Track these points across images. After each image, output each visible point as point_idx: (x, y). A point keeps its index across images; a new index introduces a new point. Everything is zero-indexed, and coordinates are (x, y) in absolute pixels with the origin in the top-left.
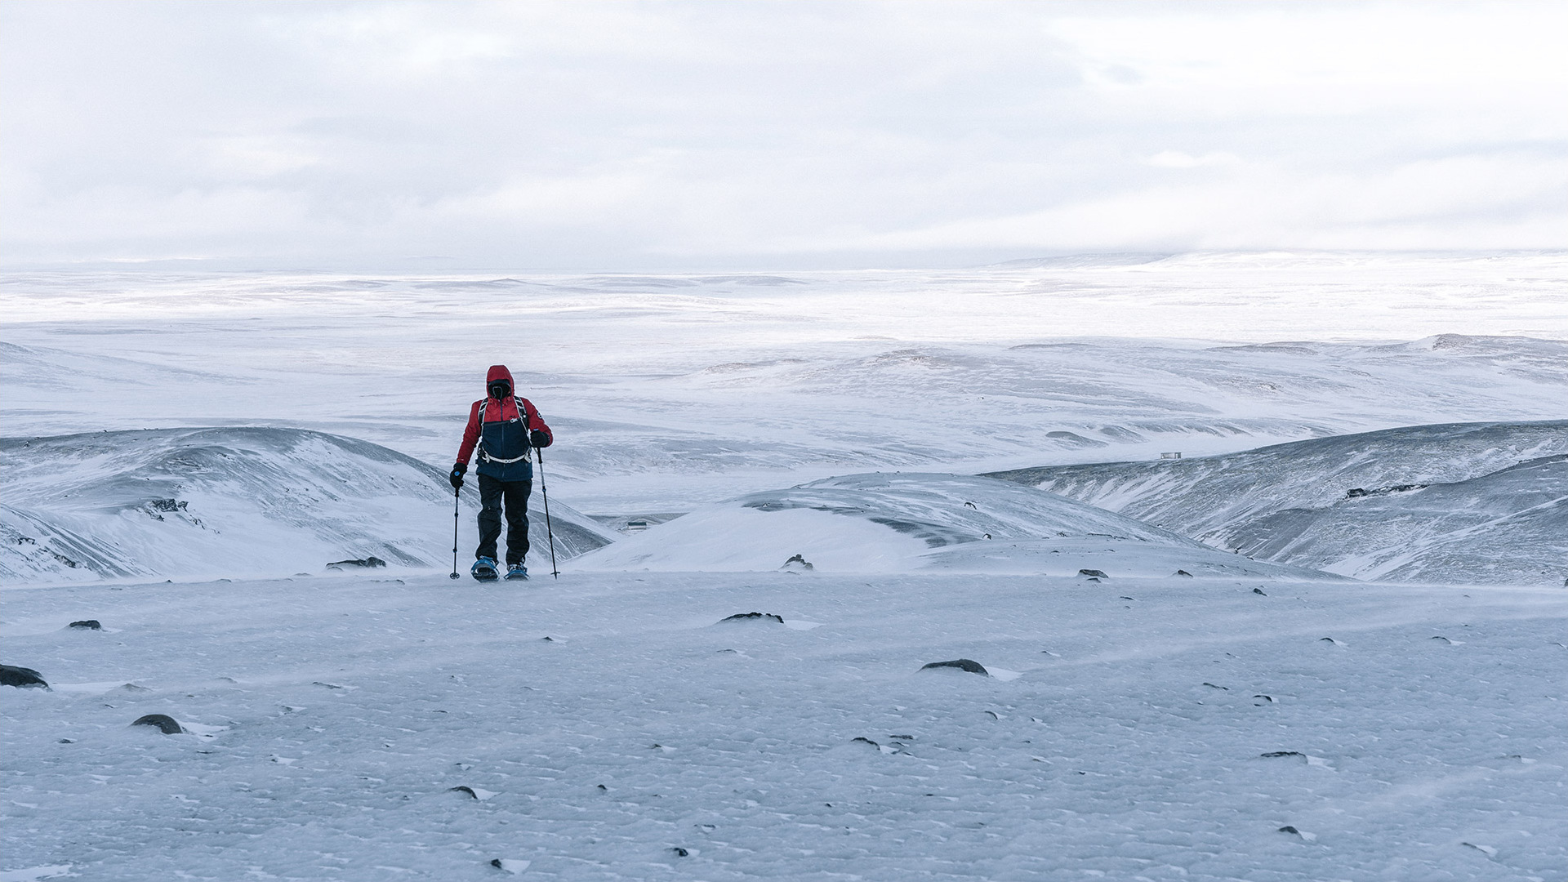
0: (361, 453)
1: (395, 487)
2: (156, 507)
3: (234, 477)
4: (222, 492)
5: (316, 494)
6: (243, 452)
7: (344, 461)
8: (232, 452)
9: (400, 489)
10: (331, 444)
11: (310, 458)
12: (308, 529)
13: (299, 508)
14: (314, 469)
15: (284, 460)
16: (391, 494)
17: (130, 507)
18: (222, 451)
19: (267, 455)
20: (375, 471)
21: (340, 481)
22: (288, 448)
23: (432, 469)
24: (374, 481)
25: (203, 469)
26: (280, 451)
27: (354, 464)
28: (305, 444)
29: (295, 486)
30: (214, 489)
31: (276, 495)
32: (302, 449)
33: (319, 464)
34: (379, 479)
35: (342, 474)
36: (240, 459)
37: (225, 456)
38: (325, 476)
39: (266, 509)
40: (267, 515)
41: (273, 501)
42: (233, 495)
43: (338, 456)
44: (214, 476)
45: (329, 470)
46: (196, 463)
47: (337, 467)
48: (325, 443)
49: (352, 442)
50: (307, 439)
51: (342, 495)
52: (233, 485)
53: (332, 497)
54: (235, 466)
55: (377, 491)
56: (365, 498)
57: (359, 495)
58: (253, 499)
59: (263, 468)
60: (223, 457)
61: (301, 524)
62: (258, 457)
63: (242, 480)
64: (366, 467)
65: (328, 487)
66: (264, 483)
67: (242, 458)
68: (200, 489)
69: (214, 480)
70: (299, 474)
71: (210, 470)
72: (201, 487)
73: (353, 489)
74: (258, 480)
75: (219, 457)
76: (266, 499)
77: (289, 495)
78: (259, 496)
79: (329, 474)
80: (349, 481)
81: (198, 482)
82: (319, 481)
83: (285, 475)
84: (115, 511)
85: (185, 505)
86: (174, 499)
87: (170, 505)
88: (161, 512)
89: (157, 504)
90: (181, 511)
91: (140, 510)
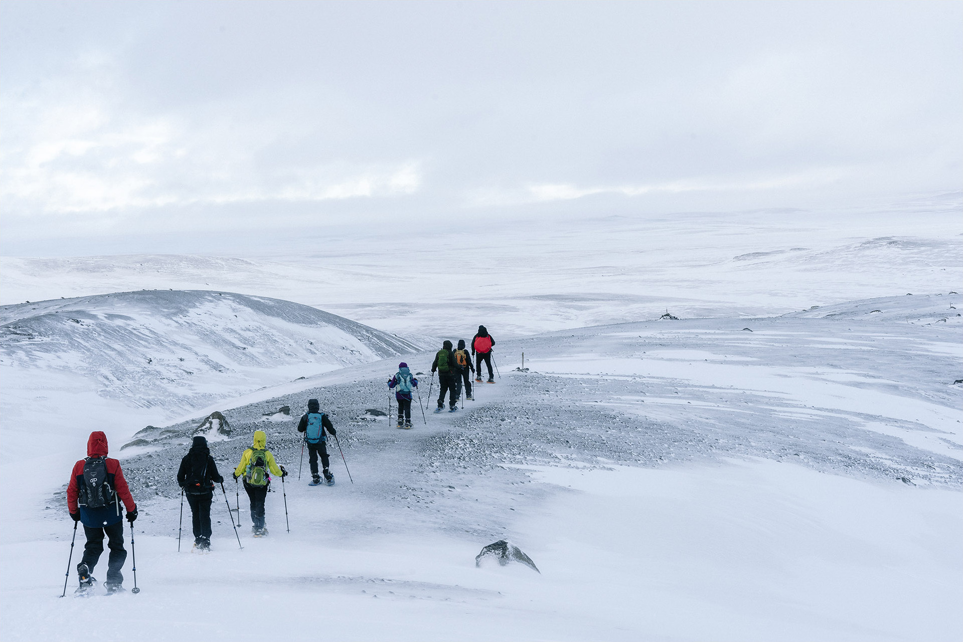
0: (278, 315)
1: (313, 353)
3: (78, 347)
4: (49, 367)
5: (192, 363)
6: (111, 317)
7: (253, 324)
8: (93, 317)
9: (319, 354)
10: (242, 307)
11: (207, 322)
12: (158, 409)
13: (158, 383)
14: (207, 336)
15: (168, 325)
16: (305, 361)
21: (238, 348)
22: (182, 312)
23: (367, 331)
24: (287, 347)
25: (37, 339)
26: (168, 316)
27: (265, 328)
28: (207, 306)
29: (166, 356)
30: (39, 363)
31: (130, 368)
32: (198, 314)
33: (218, 330)
34: (294, 345)
35: (245, 340)
36: (100, 325)
37: (78, 322)
38: (218, 342)
39: (107, 386)
40: (105, 394)
41: (120, 374)
42: (65, 369)
43: (248, 317)
44: (46, 348)
45: (227, 336)
46: (30, 331)
47: (242, 333)
48: (235, 305)
49: (271, 303)
50: (211, 301)
51: (234, 365)
52: (72, 358)
53: (217, 367)
54: (86, 335)
55: (287, 359)
56: (267, 367)
57: (259, 364)
59: (127, 336)
60: (75, 324)
62: (128, 322)
63: (88, 350)
64: (280, 330)
65: (217, 356)
66: (120, 353)
67: (104, 325)
68: (16, 363)
69: (47, 351)
70: (180, 340)
71: (46, 339)
72: (20, 360)
73: (252, 357)
74: (114, 350)
75: (69, 325)
76: (113, 374)
77: (151, 367)
78: (105, 371)
79: (225, 341)
80: (250, 349)
81: (21, 354)
82: (206, 350)
83: (159, 342)
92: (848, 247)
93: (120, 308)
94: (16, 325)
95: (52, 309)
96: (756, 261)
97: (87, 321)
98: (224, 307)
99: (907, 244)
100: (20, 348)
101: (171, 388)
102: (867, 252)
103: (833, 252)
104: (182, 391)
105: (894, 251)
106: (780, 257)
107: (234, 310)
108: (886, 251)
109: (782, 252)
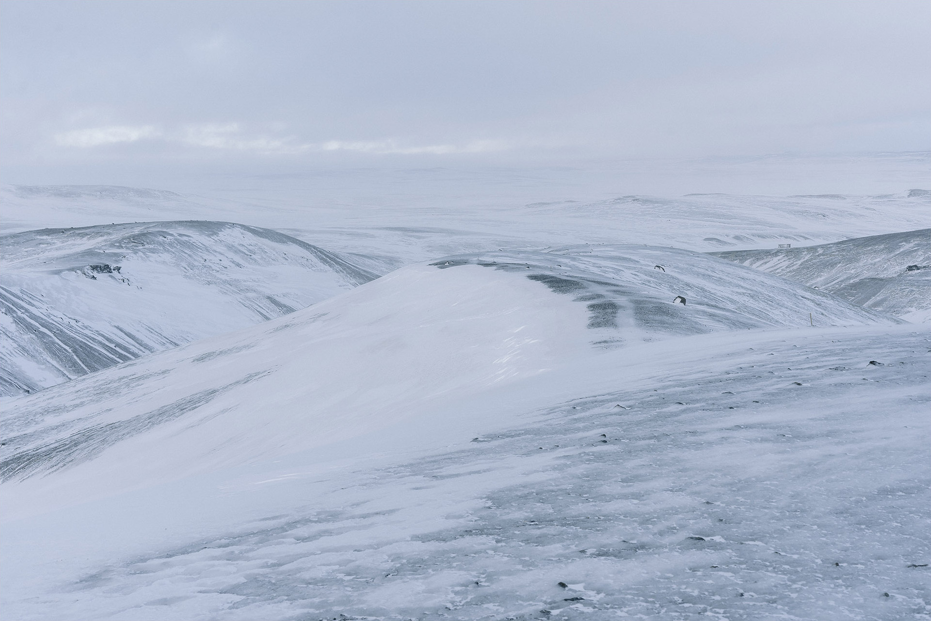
0: (266, 237)
1: (286, 260)
2: (92, 270)
3: (168, 251)
4: (156, 261)
5: (226, 262)
6: (180, 235)
7: (253, 242)
8: (172, 235)
9: (289, 260)
10: (245, 231)
11: (229, 240)
12: (214, 285)
13: (211, 272)
14: (230, 247)
15: (209, 240)
16: (283, 264)
18: (164, 234)
19: (196, 237)
20: (274, 249)
21: (247, 255)
22: (215, 234)
24: (272, 256)
25: (147, 246)
26: (208, 235)
27: (260, 244)
28: (228, 231)
29: (212, 258)
30: (150, 259)
31: (196, 263)
32: (225, 235)
33: (236, 244)
34: (276, 255)
35: (250, 251)
36: (176, 239)
37: (166, 238)
38: (237, 251)
39: (186, 273)
40: (186, 277)
41: (192, 267)
42: (164, 262)
43: (251, 239)
44: (153, 251)
45: (241, 249)
46: (142, 242)
47: (248, 247)
48: (242, 231)
50: (230, 229)
51: (246, 264)
52: (166, 257)
53: (238, 265)
54: (170, 244)
55: (273, 262)
56: (264, 266)
57: (259, 264)
58: (177, 264)
59: (191, 246)
60: (164, 239)
61: (209, 283)
62: (190, 238)
63: (173, 253)
64: (268, 246)
65: (237, 259)
66: (189, 255)
67: (179, 239)
68: (140, 258)
69: (153, 253)
70: (218, 250)
71: (151, 246)
72: (141, 257)
73: (255, 260)
74: (186, 253)
75: (161, 238)
76: (188, 266)
77: (206, 264)
78: (184, 264)
79: (240, 251)
80: (254, 256)
81: (140, 254)
82: (231, 255)
83: (207, 250)
84: (58, 272)
85: (119, 269)
86: (113, 266)
87: (106, 269)
88: (95, 274)
89: (94, 268)
90: (115, 273)
91: (78, 271)
92: (605, 202)
93: (182, 230)
94: (131, 236)
97: (169, 237)
98: (236, 230)
99: (646, 201)
100: (139, 250)
101: (218, 275)
102: (618, 206)
103: (594, 204)
104: (223, 277)
107: (242, 233)
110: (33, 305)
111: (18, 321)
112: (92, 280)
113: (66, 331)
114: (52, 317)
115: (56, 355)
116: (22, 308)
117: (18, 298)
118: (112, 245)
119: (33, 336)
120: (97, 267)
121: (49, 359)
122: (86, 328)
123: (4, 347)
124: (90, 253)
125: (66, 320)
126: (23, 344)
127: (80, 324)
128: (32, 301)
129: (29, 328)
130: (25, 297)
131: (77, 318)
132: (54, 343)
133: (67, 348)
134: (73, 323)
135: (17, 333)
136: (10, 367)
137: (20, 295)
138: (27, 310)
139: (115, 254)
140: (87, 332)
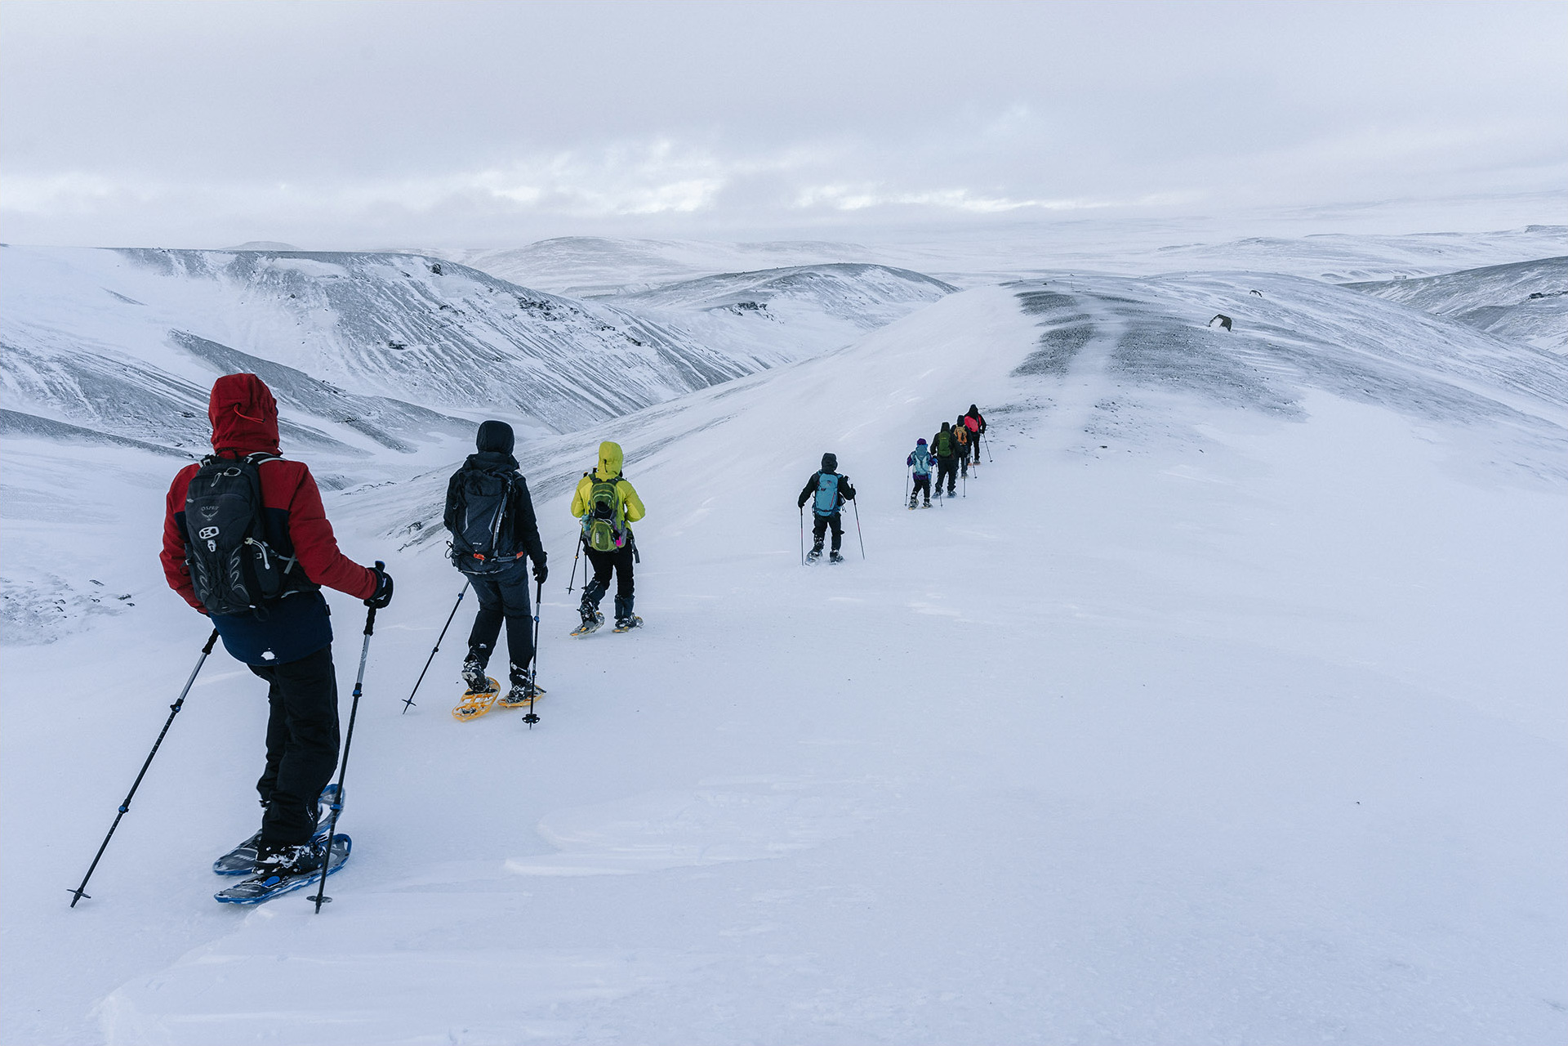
0: (904, 277)
2: (741, 307)
3: (813, 290)
5: (865, 299)
6: (826, 276)
7: (892, 281)
8: (819, 276)
10: (886, 272)
11: (871, 280)
12: (851, 320)
13: (849, 308)
14: (871, 286)
15: (853, 280)
16: (918, 300)
17: (718, 307)
18: (811, 275)
19: (841, 277)
20: (910, 288)
21: (885, 293)
22: (859, 274)
25: (795, 286)
26: (852, 276)
28: (870, 272)
29: (853, 296)
30: (797, 297)
31: (837, 301)
32: (866, 275)
33: (876, 284)
35: (888, 289)
36: (822, 280)
38: (876, 290)
39: (827, 309)
40: (827, 313)
41: (833, 303)
42: (809, 300)
43: (890, 278)
44: (799, 290)
45: (880, 286)
47: (887, 285)
48: (883, 272)
50: (872, 269)
51: (884, 301)
52: (811, 295)
53: (876, 302)
54: (816, 284)
55: (909, 299)
56: (898, 302)
57: (895, 301)
58: (820, 302)
59: (835, 285)
60: (811, 279)
61: (847, 318)
63: (818, 292)
64: (904, 285)
65: (876, 296)
66: (832, 294)
67: (824, 280)
68: (787, 297)
69: (800, 292)
70: (859, 289)
71: (799, 286)
72: (789, 295)
73: (892, 297)
74: (829, 292)
75: (808, 279)
76: (830, 303)
77: (846, 301)
78: (826, 301)
79: (879, 289)
80: (891, 293)
81: (788, 293)
82: (870, 293)
83: (849, 289)
84: (708, 310)
85: (765, 306)
86: (759, 303)
87: (753, 306)
88: (742, 311)
89: (741, 305)
90: (762, 309)
91: (726, 309)
92: (1230, 244)
93: (829, 272)
94: (784, 278)
95: (796, 272)
96: (1172, 251)
97: (816, 278)
98: (878, 271)
99: (1269, 242)
100: (787, 290)
101: (856, 311)
102: (1242, 247)
103: (1221, 246)
104: (861, 313)
105: (1260, 246)
106: (1187, 249)
107: (883, 274)
108: (1254, 247)
109: (1189, 246)
110: (677, 339)
111: (662, 353)
112: (740, 316)
113: (705, 362)
114: (694, 349)
115: (691, 383)
116: (667, 341)
117: (665, 332)
118: (765, 286)
119: (674, 366)
120: (744, 304)
121: (685, 387)
122: (724, 358)
123: (645, 376)
124: (745, 293)
125: (706, 352)
126: (663, 373)
127: (718, 356)
128: (677, 335)
129: (671, 359)
130: (671, 331)
131: (717, 350)
132: (691, 372)
133: (703, 377)
134: (712, 354)
135: (659, 364)
136: (647, 394)
137: (667, 329)
138: (670, 344)
139: (765, 293)
140: (724, 362)
